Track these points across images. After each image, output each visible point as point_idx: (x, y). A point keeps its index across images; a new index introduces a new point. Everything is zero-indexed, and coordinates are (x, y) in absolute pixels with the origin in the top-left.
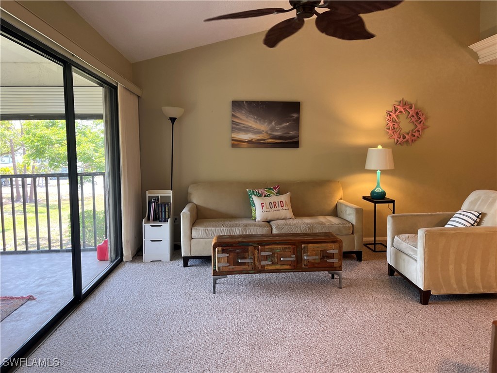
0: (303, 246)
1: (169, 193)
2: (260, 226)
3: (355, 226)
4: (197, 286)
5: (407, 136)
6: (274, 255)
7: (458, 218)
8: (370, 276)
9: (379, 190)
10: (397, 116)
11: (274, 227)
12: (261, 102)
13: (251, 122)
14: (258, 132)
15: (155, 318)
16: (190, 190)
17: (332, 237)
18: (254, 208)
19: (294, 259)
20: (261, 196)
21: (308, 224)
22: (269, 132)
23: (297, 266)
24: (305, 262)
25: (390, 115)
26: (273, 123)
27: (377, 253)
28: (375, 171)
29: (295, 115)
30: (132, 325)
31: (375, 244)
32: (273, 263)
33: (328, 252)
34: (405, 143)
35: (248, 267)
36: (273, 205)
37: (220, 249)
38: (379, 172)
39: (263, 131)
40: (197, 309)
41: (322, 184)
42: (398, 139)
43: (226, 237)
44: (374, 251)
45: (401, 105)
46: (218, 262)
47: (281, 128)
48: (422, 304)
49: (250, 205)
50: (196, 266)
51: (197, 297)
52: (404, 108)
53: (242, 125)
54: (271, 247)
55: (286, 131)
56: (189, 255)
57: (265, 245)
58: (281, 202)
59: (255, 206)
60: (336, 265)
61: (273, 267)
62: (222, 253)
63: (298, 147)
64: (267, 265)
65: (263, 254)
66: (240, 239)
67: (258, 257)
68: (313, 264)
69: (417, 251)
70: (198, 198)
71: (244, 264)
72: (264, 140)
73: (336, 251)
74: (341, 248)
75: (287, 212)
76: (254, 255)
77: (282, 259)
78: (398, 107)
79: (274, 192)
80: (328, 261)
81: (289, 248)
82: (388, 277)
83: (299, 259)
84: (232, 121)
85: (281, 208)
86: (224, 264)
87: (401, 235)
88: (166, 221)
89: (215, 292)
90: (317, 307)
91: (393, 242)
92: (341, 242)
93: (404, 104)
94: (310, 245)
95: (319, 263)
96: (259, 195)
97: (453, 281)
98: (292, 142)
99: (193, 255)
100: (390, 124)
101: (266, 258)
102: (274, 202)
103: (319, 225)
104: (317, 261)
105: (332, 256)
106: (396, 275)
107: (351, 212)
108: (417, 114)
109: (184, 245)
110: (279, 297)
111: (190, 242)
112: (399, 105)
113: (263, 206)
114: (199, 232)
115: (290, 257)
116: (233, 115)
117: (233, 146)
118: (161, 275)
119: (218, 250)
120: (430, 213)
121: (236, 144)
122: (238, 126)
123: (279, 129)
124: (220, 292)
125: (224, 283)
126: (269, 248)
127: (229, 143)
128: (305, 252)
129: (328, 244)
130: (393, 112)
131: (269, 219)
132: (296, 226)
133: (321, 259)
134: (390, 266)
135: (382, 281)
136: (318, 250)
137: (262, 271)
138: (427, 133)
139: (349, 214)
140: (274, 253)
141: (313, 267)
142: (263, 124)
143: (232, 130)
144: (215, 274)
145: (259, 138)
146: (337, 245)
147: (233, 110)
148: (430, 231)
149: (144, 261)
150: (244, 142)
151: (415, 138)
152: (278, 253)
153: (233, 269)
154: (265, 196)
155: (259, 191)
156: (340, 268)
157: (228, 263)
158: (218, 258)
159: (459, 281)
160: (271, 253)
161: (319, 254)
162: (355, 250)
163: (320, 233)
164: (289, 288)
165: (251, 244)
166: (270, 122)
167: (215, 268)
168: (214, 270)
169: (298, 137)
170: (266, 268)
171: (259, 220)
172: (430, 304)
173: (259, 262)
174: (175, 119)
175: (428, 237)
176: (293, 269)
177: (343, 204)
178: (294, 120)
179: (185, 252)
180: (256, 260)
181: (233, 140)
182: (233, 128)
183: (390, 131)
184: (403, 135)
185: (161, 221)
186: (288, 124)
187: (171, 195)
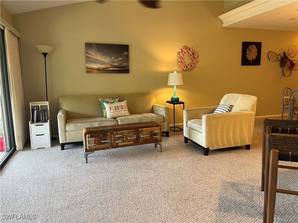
0: (140, 130)
1: (47, 103)
2: (111, 121)
3: (165, 117)
4: (74, 160)
5: (188, 66)
6: (124, 136)
7: (220, 108)
8: (175, 144)
9: (175, 97)
10: (183, 55)
11: (119, 121)
12: (104, 44)
13: (98, 57)
14: (104, 63)
15: (50, 182)
16: (60, 101)
17: (156, 124)
18: (105, 110)
19: (135, 138)
20: (108, 103)
21: (139, 118)
22: (111, 63)
23: (137, 142)
24: (142, 139)
25: (179, 54)
26: (113, 58)
27: (176, 132)
28: (173, 87)
29: (126, 53)
30: (35, 188)
31: (174, 127)
32: (123, 141)
33: (154, 132)
34: (187, 70)
35: (107, 145)
36: (117, 108)
37: (89, 135)
38: (175, 87)
39: (107, 63)
40: (78, 173)
41: (144, 95)
42: (184, 68)
43: (91, 128)
44: (174, 131)
45: (185, 48)
46: (89, 144)
47: (117, 61)
48: (205, 155)
49: (101, 109)
50: (69, 149)
51: (76, 167)
52: (186, 50)
53: (93, 59)
54: (121, 131)
55: (121, 63)
56: (65, 142)
57: (117, 131)
58: (121, 106)
59: (105, 109)
60: (159, 139)
61: (123, 144)
62: (91, 138)
63: (128, 73)
64: (120, 143)
65: (117, 136)
66: (101, 129)
67: (114, 138)
68: (146, 140)
69: (202, 128)
70: (66, 106)
71: (105, 143)
72: (108, 68)
73: (158, 131)
74: (161, 129)
75: (125, 112)
76: (111, 137)
77: (128, 138)
78: (184, 50)
79: (117, 101)
80: (154, 137)
81: (132, 131)
82: (185, 144)
83: (138, 138)
84: (86, 56)
85: (122, 110)
86: (92, 145)
87: (191, 120)
88: (46, 121)
89: (87, 163)
90: (151, 163)
91: (187, 124)
92: (161, 126)
93: (186, 48)
94: (144, 129)
95: (149, 139)
96: (108, 102)
97: (220, 142)
98: (125, 70)
99: (67, 142)
100: (180, 59)
101: (119, 139)
102: (117, 106)
103: (145, 118)
104: (148, 138)
105: (156, 134)
106: (189, 142)
107: (162, 110)
108: (193, 54)
109: (61, 136)
110: (127, 160)
111: (65, 134)
112: (184, 49)
113: (110, 109)
114: (70, 127)
115: (133, 137)
116: (86, 52)
117: (88, 72)
118: (47, 156)
119: (88, 137)
120: (205, 107)
121: (89, 71)
122: (90, 60)
123: (117, 62)
124: (91, 162)
125: (91, 157)
126: (120, 133)
127: (85, 70)
128: (141, 133)
129: (154, 128)
130: (181, 52)
131: (115, 116)
132: (132, 119)
133: (150, 136)
134: (185, 138)
135: (182, 146)
136: (148, 132)
137: (117, 146)
138: (198, 65)
139: (161, 111)
140: (123, 136)
141: (146, 141)
142: (106, 58)
143: (86, 62)
144: (87, 151)
145: (104, 67)
146: (159, 128)
147: (86, 49)
148: (208, 116)
149: (32, 149)
150: (94, 69)
151: (192, 67)
152: (126, 135)
153: (98, 147)
154: (111, 103)
155: (107, 100)
156: (161, 141)
157: (95, 143)
158: (88, 141)
159: (223, 142)
160: (122, 135)
161: (149, 133)
162: (165, 131)
163: (148, 122)
164: (133, 155)
165: (109, 131)
166: (111, 57)
167: (86, 148)
168: (86, 149)
169: (128, 66)
170: (119, 144)
171: (109, 117)
172: (209, 155)
173: (114, 141)
174: (47, 54)
175: (208, 119)
176: (135, 144)
177: (157, 106)
178: (125, 56)
179: (62, 140)
180: (112, 140)
181: (87, 68)
182: (87, 60)
183: (179, 64)
184: (186, 66)
185: (43, 122)
186: (122, 58)
187: (48, 104)
